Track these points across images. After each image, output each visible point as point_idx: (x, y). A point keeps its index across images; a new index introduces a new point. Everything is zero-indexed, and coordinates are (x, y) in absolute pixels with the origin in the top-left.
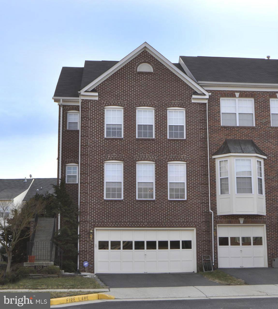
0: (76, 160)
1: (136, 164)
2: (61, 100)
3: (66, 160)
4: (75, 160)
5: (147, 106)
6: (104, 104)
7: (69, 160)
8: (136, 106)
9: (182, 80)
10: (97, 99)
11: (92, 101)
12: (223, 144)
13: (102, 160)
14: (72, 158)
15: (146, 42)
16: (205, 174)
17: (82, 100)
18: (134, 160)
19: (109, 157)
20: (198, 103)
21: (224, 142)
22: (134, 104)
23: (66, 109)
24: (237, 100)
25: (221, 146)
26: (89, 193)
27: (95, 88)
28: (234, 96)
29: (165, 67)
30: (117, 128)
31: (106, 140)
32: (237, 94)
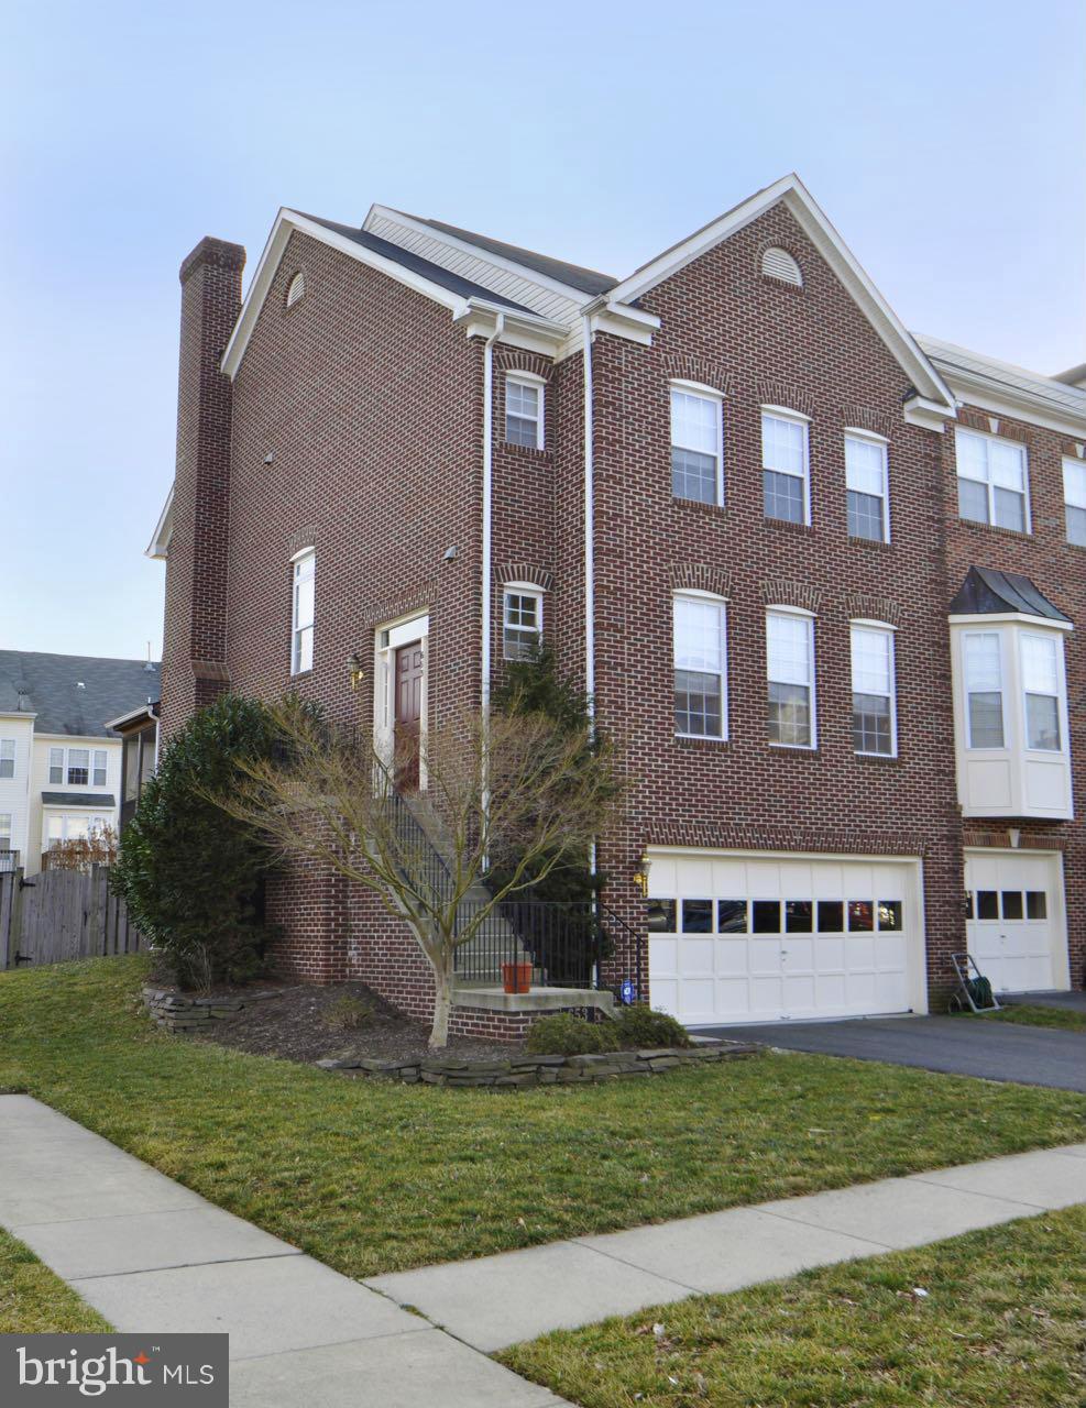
0: (539, 572)
1: (764, 613)
2: (500, 321)
3: (503, 565)
4: (534, 570)
5: (792, 407)
6: (668, 368)
7: (515, 566)
8: (761, 399)
9: (880, 339)
10: (647, 340)
11: (630, 345)
12: (967, 579)
13: (667, 582)
14: (525, 560)
15: (794, 174)
16: (944, 675)
17: (598, 332)
18: (761, 598)
19: (687, 573)
20: (921, 429)
21: (968, 574)
22: (756, 389)
23: (503, 357)
24: (990, 440)
25: (963, 585)
26: (627, 706)
27: (639, 299)
28: (986, 429)
29: (835, 282)
30: (688, 466)
31: (676, 509)
32: (994, 424)
